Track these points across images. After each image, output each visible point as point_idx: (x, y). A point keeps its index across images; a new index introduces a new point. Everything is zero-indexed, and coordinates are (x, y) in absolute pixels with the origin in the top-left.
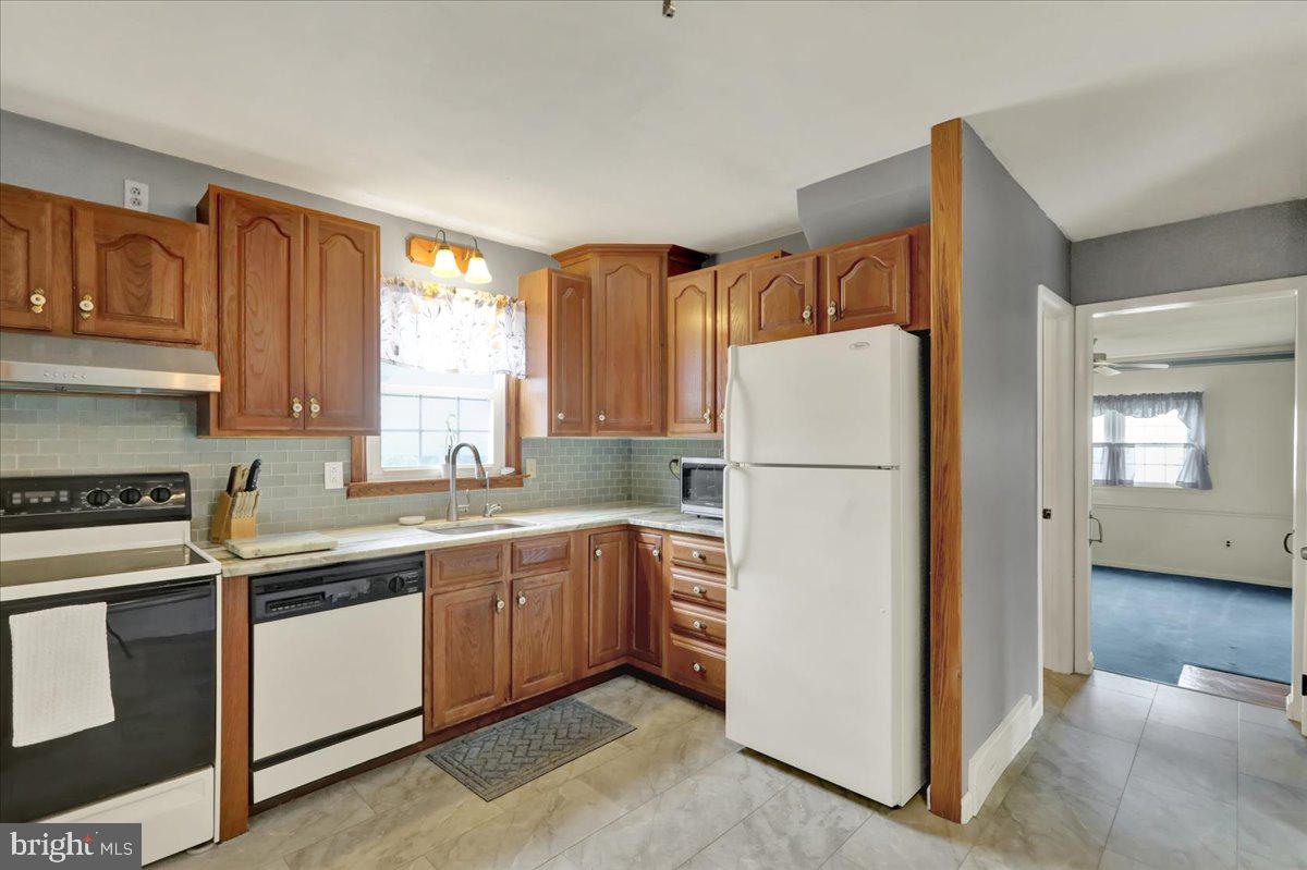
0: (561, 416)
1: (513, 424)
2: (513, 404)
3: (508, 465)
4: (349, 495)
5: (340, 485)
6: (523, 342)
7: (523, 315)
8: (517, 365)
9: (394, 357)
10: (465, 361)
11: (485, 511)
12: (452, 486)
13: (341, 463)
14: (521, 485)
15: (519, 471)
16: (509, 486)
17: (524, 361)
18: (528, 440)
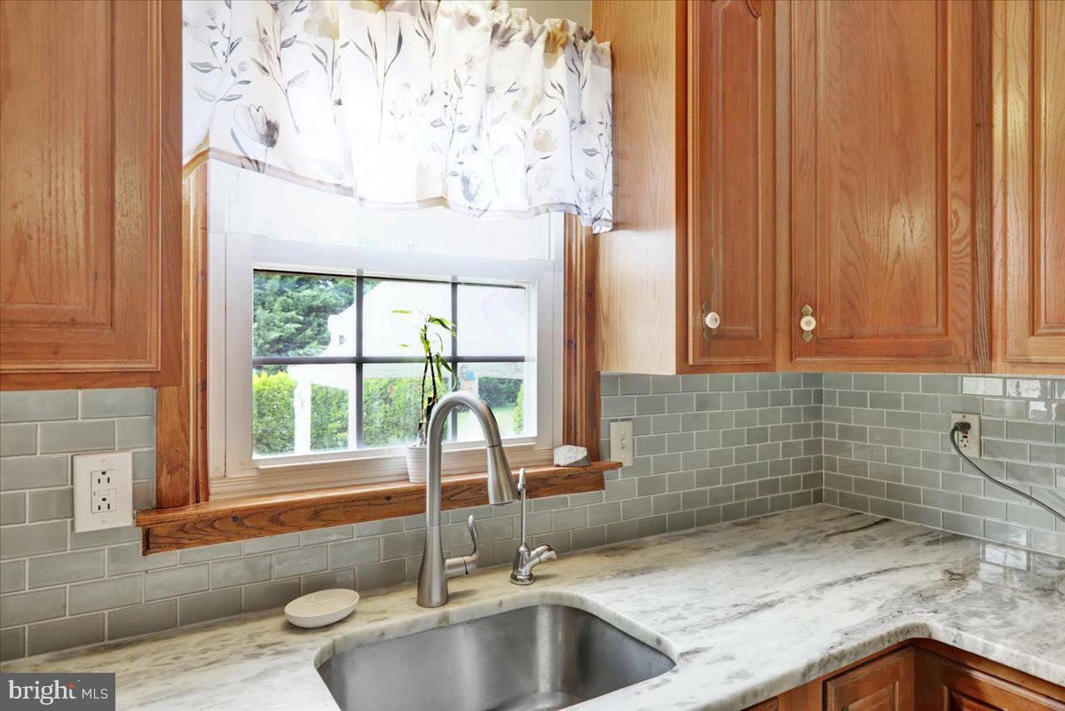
0: (712, 320)
1: (581, 340)
2: (581, 295)
3: (569, 439)
4: (150, 543)
5: (123, 517)
6: (606, 139)
7: (607, 72)
8: (594, 195)
9: (258, 150)
10: (466, 181)
11: (517, 562)
12: (432, 501)
13: (128, 456)
14: (599, 484)
15: (595, 454)
16: (572, 490)
17: (609, 187)
18: (614, 379)
